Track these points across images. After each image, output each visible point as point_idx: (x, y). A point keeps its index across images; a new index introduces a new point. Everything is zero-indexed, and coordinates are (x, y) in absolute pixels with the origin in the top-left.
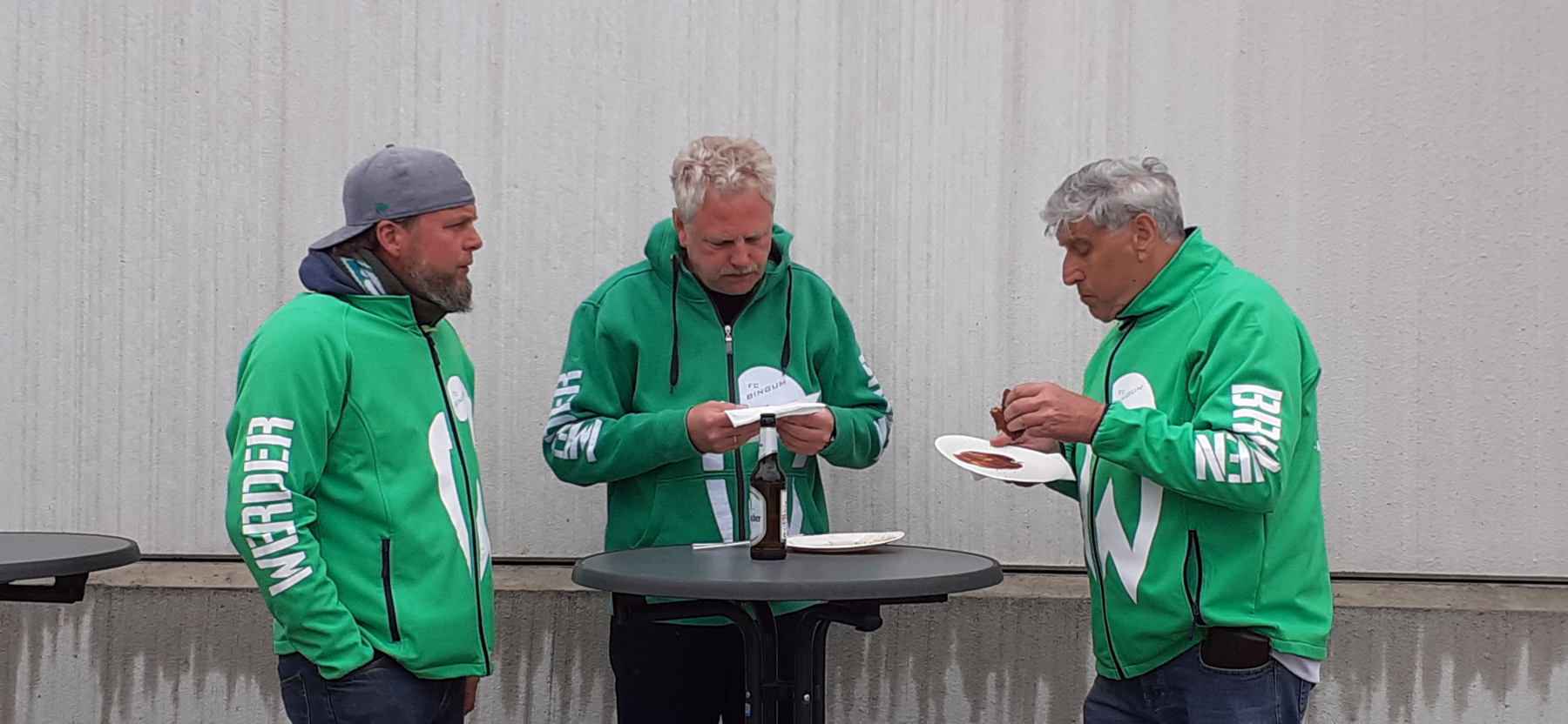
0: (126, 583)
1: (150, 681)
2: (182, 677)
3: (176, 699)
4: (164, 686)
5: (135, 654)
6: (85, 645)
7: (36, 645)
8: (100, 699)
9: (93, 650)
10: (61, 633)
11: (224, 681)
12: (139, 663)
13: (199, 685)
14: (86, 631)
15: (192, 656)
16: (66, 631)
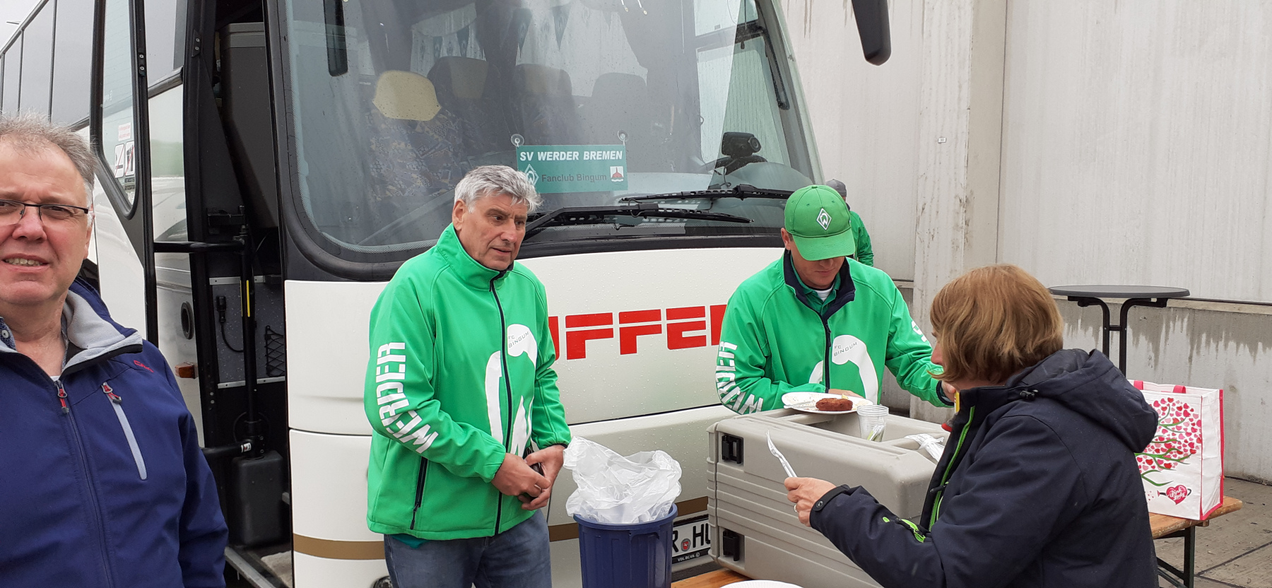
0: (1201, 308)
1: (1208, 343)
2: (1220, 343)
3: (1217, 350)
4: (1213, 345)
5: (1203, 333)
6: (1185, 328)
7: (1168, 327)
8: (1189, 348)
9: (1188, 330)
10: (1176, 324)
11: (1235, 345)
12: (1204, 337)
13: (1226, 346)
14: (1185, 324)
15: (1223, 335)
16: (1178, 323)
